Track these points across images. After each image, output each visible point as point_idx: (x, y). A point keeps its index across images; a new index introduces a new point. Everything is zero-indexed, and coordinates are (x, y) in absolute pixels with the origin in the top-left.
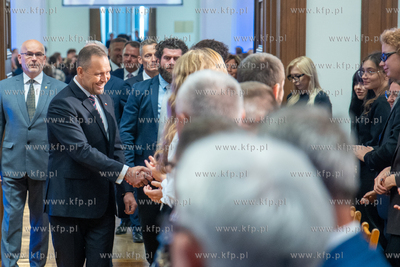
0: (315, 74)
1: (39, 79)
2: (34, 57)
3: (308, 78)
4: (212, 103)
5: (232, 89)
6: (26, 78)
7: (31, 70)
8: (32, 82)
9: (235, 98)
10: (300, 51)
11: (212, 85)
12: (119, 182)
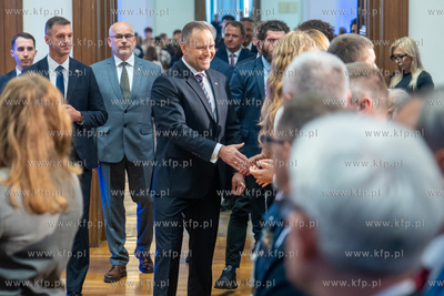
0: (417, 54)
1: (131, 60)
2: (124, 39)
3: (411, 59)
4: (318, 84)
5: (338, 70)
6: (118, 61)
7: (122, 52)
8: (124, 64)
9: (341, 79)
10: (403, 31)
11: (318, 66)
12: (214, 161)
